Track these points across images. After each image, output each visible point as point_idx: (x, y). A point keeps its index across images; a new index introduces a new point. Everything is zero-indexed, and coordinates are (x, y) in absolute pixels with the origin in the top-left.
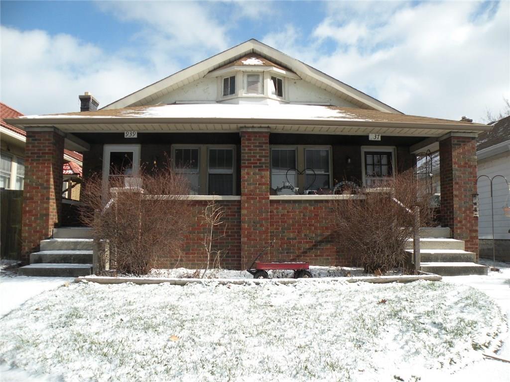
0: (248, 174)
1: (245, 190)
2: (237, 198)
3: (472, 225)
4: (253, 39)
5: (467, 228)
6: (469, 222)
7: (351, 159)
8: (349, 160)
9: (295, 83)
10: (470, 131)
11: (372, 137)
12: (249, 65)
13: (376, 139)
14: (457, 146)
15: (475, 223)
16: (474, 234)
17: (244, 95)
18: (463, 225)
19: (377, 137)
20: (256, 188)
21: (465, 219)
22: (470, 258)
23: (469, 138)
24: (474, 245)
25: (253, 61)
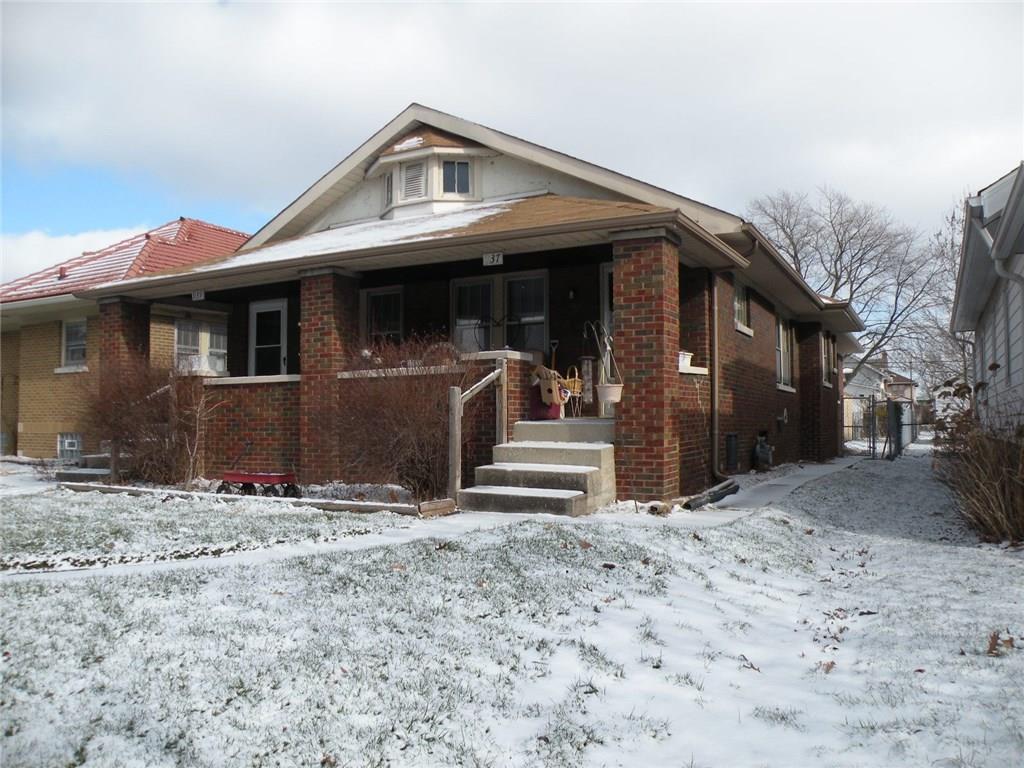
0: (308, 341)
1: (305, 367)
2: (295, 378)
3: (651, 418)
4: (413, 104)
5: (639, 424)
6: (645, 411)
7: (575, 292)
8: (571, 294)
9: (492, 163)
10: (646, 226)
11: (487, 261)
12: (401, 152)
13: (495, 263)
14: (622, 260)
15: (657, 412)
16: (655, 437)
17: (401, 202)
18: (632, 418)
19: (496, 258)
20: (317, 362)
21: (638, 405)
22: (577, 483)
23: (647, 240)
24: (655, 457)
25: (414, 142)
